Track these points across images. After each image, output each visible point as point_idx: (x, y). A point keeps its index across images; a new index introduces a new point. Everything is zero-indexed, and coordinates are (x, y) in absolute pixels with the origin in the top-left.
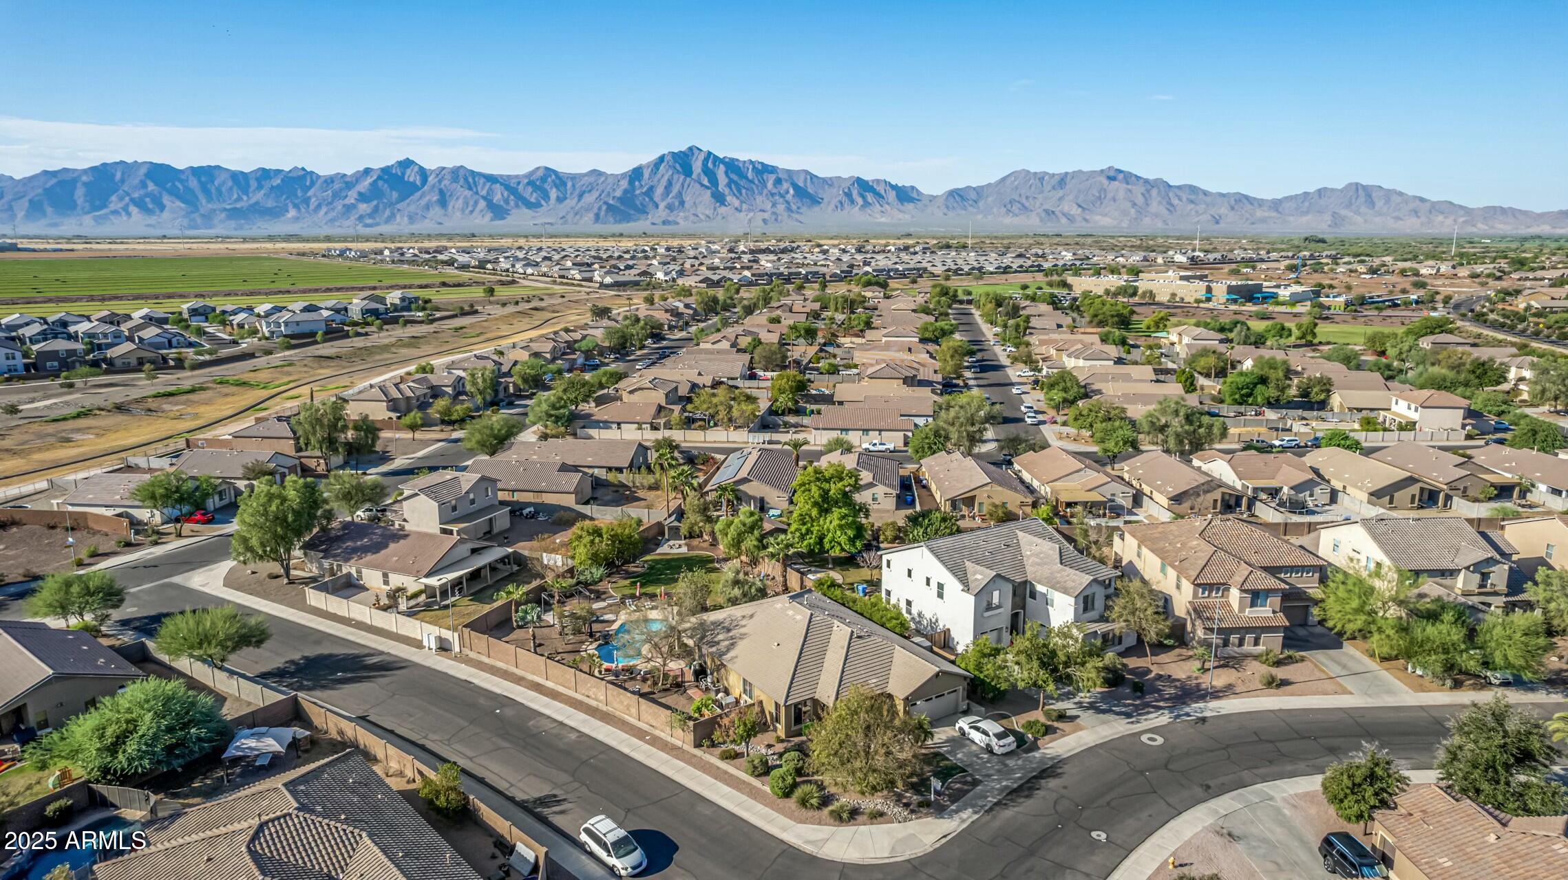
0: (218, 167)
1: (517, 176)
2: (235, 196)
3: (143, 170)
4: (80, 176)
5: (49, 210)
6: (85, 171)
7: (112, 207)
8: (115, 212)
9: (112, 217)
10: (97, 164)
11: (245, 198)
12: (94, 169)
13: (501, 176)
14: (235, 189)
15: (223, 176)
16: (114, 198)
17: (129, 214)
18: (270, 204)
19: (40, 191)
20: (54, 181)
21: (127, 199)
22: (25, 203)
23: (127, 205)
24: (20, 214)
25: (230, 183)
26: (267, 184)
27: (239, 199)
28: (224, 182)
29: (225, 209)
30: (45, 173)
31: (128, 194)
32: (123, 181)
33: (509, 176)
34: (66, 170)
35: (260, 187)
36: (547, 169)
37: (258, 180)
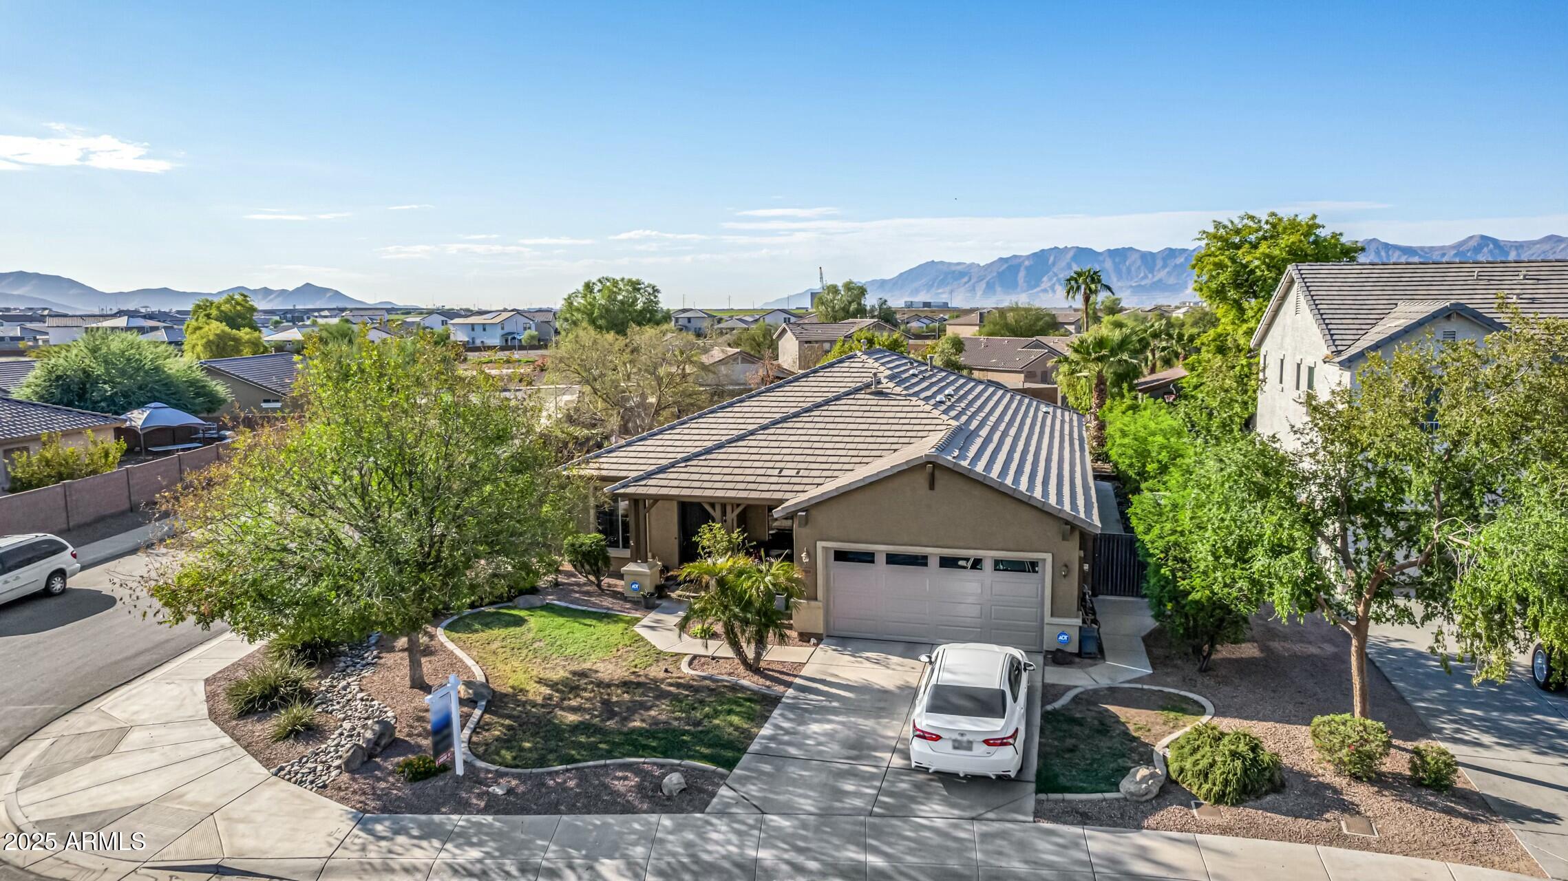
0: (1131, 249)
1: (1442, 248)
2: (1142, 275)
3: (1071, 254)
4: (1023, 262)
5: (999, 289)
6: (1028, 257)
7: (1043, 286)
8: (1045, 291)
9: (1041, 294)
10: (1037, 250)
11: (1150, 276)
12: (1035, 254)
13: (1422, 248)
14: (1142, 268)
15: (1135, 256)
16: (1045, 279)
17: (1054, 291)
18: (1172, 281)
19: (995, 274)
20: (1005, 266)
21: (1055, 279)
22: (983, 285)
23: (1054, 284)
24: (979, 293)
25: (1139, 263)
26: (1172, 263)
27: (1145, 277)
28: (1134, 262)
29: (1131, 286)
30: (1001, 259)
31: (1056, 275)
32: (1054, 264)
33: (1431, 248)
34: (1015, 256)
35: (1164, 266)
36: (1483, 237)
37: (1164, 259)
